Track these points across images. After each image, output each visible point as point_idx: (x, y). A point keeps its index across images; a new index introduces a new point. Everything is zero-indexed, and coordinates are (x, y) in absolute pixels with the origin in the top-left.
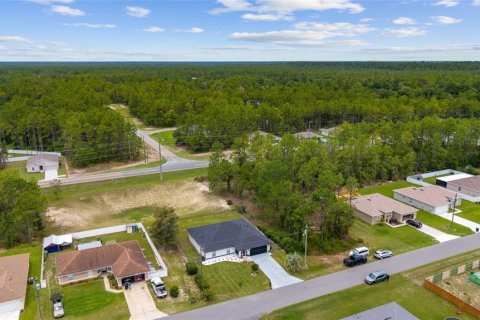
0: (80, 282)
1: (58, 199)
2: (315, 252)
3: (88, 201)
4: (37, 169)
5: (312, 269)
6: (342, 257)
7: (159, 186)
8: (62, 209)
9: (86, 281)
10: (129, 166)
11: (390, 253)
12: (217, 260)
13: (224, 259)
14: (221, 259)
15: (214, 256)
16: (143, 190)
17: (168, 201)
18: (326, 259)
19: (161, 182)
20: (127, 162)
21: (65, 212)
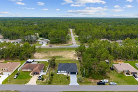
0: (26, 71)
1: (40, 51)
2: (91, 78)
3: (47, 52)
5: (85, 83)
6: (98, 81)
7: (65, 51)
8: (39, 53)
9: (28, 71)
10: (63, 45)
11: (116, 84)
12: (61, 73)
13: (63, 74)
14: (62, 73)
15: (60, 72)
16: (61, 51)
17: (65, 55)
18: (92, 81)
19: (66, 50)
20: (63, 44)
21: (39, 54)
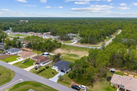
3: (68, 50)
4: (73, 41)
12: (54, 69)
